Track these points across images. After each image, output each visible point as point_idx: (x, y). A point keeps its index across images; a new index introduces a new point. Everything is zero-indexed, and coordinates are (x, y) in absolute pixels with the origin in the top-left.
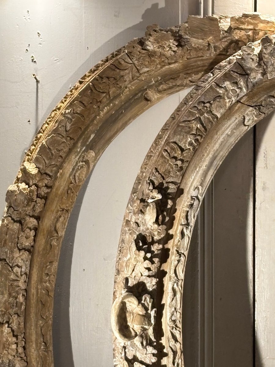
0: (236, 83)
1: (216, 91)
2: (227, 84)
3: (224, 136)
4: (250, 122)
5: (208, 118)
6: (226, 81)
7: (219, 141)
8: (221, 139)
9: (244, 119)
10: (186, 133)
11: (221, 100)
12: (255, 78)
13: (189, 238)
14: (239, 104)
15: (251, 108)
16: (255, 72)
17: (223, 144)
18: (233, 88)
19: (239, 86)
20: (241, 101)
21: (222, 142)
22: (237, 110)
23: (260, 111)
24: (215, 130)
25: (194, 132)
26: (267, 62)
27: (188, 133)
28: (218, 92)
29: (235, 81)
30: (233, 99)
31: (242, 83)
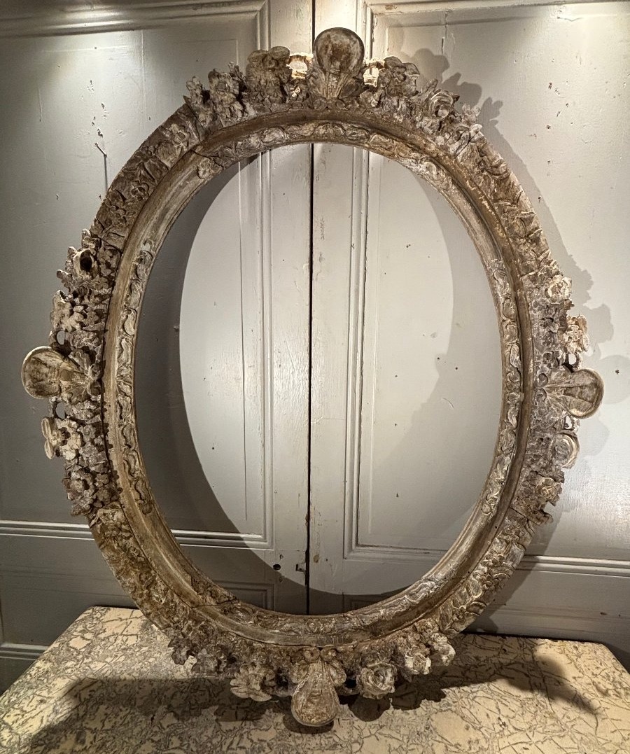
0: (185, 128)
1: (162, 134)
2: (174, 126)
3: (176, 187)
4: (207, 175)
5: (154, 165)
6: (172, 123)
7: (172, 193)
8: (174, 190)
9: (198, 170)
10: (128, 179)
11: (169, 145)
12: (205, 121)
13: (141, 294)
14: (194, 155)
15: (205, 159)
16: (204, 113)
17: (175, 196)
18: (181, 131)
19: (188, 131)
20: (196, 151)
21: (174, 194)
22: (192, 161)
23: (215, 163)
24: (168, 181)
25: (138, 179)
26: (215, 99)
27: (132, 179)
28: (164, 136)
29: (183, 124)
30: (182, 144)
31: (190, 127)
